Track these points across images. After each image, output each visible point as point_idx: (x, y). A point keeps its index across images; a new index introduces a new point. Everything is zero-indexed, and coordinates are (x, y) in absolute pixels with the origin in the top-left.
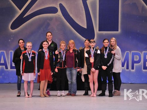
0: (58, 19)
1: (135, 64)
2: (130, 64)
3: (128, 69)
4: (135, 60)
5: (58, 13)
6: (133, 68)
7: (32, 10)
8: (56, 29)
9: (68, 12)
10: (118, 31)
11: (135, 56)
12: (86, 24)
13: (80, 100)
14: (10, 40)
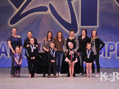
0: (48, 16)
1: (110, 53)
2: (106, 52)
3: (105, 56)
4: (110, 49)
5: (48, 11)
6: (108, 56)
7: (27, 9)
8: (46, 24)
9: (56, 10)
10: (97, 26)
11: (110, 46)
12: (71, 20)
13: (66, 81)
14: (9, 33)
